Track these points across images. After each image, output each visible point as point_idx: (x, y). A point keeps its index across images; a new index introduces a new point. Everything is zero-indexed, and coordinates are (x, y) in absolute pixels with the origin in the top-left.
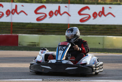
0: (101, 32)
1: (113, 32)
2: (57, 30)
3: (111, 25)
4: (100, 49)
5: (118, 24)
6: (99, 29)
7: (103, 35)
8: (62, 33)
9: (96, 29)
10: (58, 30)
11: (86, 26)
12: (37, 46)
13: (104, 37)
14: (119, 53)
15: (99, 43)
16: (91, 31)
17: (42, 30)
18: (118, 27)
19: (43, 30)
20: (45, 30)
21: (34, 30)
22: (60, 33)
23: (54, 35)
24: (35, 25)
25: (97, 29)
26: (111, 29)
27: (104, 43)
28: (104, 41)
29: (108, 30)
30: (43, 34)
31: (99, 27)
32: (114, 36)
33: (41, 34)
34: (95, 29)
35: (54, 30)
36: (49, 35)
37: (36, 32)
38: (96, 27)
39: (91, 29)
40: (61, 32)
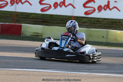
0: (105, 25)
1: (117, 26)
2: (61, 22)
3: (116, 19)
4: (103, 43)
7: (107, 29)
9: (100, 23)
11: (90, 19)
12: (40, 37)
13: (108, 31)
16: (95, 25)
17: (46, 21)
20: (49, 21)
21: (38, 20)
22: (63, 25)
26: (115, 23)
27: (107, 37)
28: (107, 35)
31: (103, 20)
32: (118, 30)
35: (58, 22)
38: (100, 20)
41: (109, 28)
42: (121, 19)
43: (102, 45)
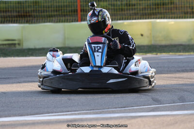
0: (144, 12)
1: (167, 11)
2: (55, 13)
4: (144, 46)
6: (139, 7)
7: (148, 18)
8: (66, 18)
9: (133, 7)
10: (58, 13)
12: (18, 47)
14: (183, 52)
15: (142, 35)
16: (123, 12)
17: (25, 14)
19: (28, 14)
20: (33, 14)
21: (10, 14)
22: (61, 18)
23: (49, 22)
24: (12, 5)
25: (136, 7)
26: (163, 5)
27: (151, 34)
29: (158, 8)
30: (27, 22)
31: (139, 2)
32: (169, 18)
33: (24, 23)
34: (131, 7)
35: (50, 13)
36: (39, 22)
37: (13, 19)
38: (134, 3)
39: (123, 7)
40: (65, 16)
41: (153, 16)
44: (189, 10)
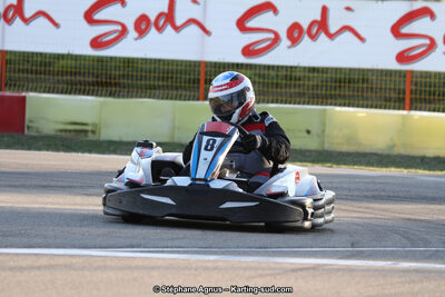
0: (315, 92)
1: (356, 93)
2: (161, 83)
3: (350, 70)
4: (310, 151)
5: (375, 67)
6: (306, 83)
7: (322, 104)
8: (179, 92)
9: (297, 82)
10: (165, 83)
11: (262, 72)
12: (91, 137)
13: (325, 110)
14: (377, 166)
15: (308, 132)
16: (279, 90)
17: (108, 81)
18: (374, 78)
19: (113, 81)
20: (121, 81)
21: (82, 79)
22: (171, 92)
23: (149, 97)
24: (87, 63)
25: (302, 82)
26: (349, 82)
27: (323, 131)
28: (324, 124)
29: (340, 87)
30: (111, 95)
31: (307, 74)
32: (358, 106)
33: (105, 96)
34: (293, 82)
35: (152, 83)
36: (132, 97)
37: (87, 88)
38: (298, 74)
39: (280, 81)
40: (177, 88)
41: (329, 101)
42: (368, 70)
43: (305, 161)
44: (393, 95)
